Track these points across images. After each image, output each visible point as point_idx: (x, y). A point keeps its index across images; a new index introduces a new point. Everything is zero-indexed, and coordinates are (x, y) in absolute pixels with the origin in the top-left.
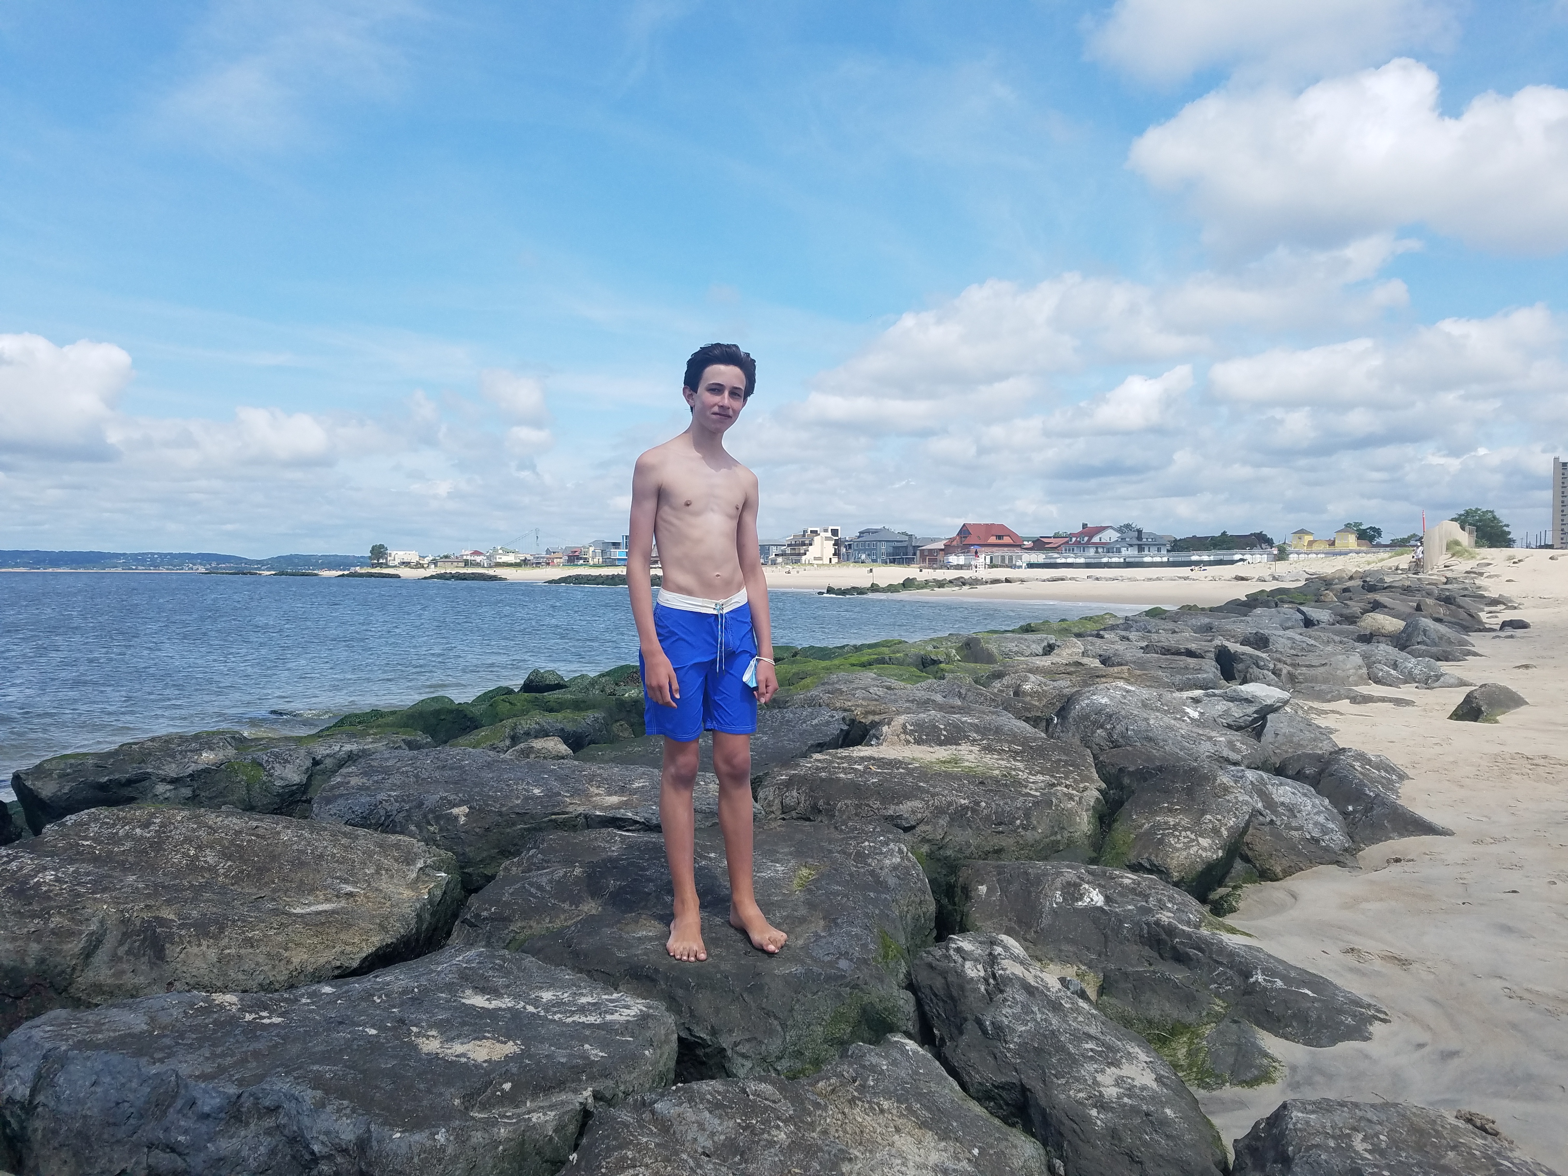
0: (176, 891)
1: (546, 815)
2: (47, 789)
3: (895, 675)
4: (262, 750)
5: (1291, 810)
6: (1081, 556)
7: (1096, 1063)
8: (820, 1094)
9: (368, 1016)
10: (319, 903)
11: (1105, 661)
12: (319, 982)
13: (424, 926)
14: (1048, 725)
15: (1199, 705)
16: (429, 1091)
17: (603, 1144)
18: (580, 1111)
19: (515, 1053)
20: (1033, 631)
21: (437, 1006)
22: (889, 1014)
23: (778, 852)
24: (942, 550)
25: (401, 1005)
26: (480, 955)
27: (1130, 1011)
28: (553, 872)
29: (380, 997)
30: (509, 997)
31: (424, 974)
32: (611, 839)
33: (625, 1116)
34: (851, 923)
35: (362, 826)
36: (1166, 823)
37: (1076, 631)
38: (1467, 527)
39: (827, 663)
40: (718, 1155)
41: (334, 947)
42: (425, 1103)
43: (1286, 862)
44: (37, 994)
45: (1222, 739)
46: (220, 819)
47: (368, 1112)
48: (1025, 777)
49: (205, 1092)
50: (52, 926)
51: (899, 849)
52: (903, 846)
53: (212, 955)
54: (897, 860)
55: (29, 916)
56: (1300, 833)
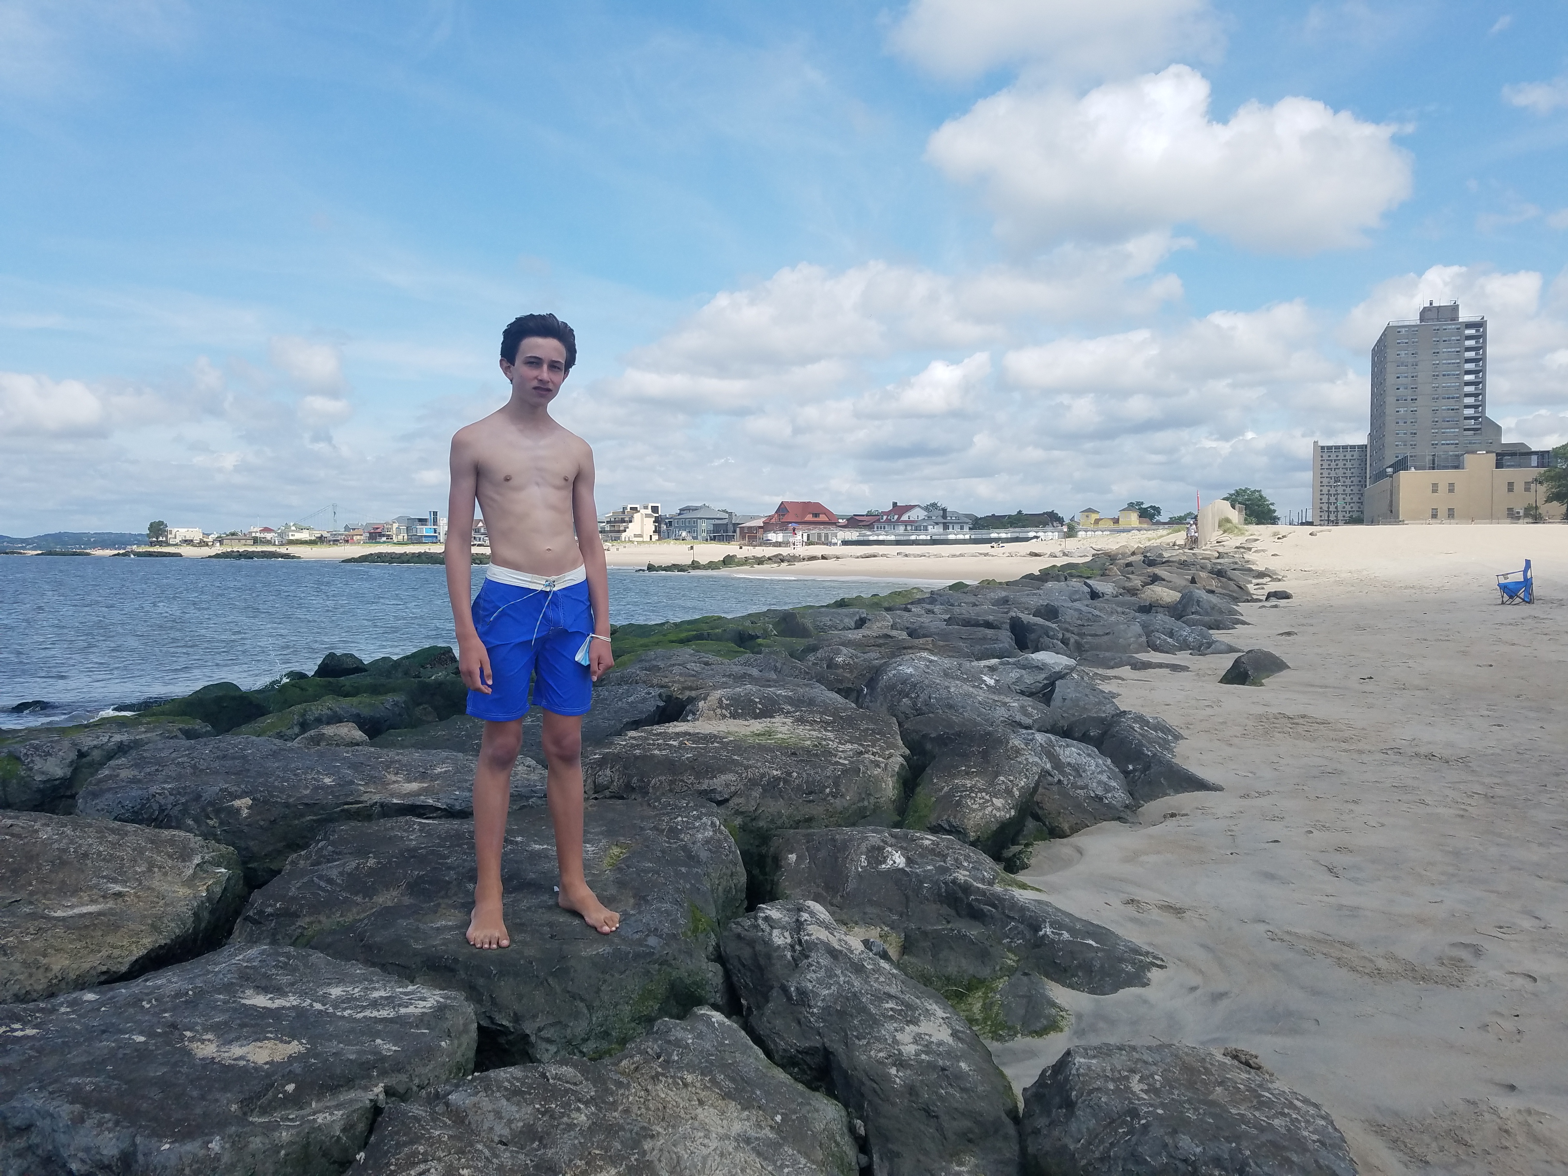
1: (338, 805)
3: (713, 651)
4: (20, 742)
5: (1076, 770)
6: (892, 534)
7: (896, 1022)
8: (623, 1073)
9: (135, 1022)
10: (83, 905)
11: (912, 633)
12: (82, 990)
13: (203, 925)
14: (858, 696)
15: (994, 673)
16: (203, 1098)
17: (392, 1140)
18: (371, 1108)
19: (299, 1052)
20: (846, 606)
21: (215, 1008)
22: (698, 987)
24: (760, 527)
25: (174, 1009)
26: (262, 953)
27: (929, 968)
28: (345, 864)
29: (150, 1002)
30: (294, 993)
31: (200, 976)
32: (409, 827)
33: (416, 1110)
34: (661, 900)
35: (133, 821)
36: (963, 786)
37: (886, 605)
38: (1237, 506)
39: (645, 641)
40: (516, 1143)
41: (100, 951)
42: (198, 1111)
43: (1073, 820)
45: (1016, 704)
47: (133, 1123)
48: (835, 746)
51: (712, 822)
52: (715, 820)
54: (709, 833)
56: (1085, 791)
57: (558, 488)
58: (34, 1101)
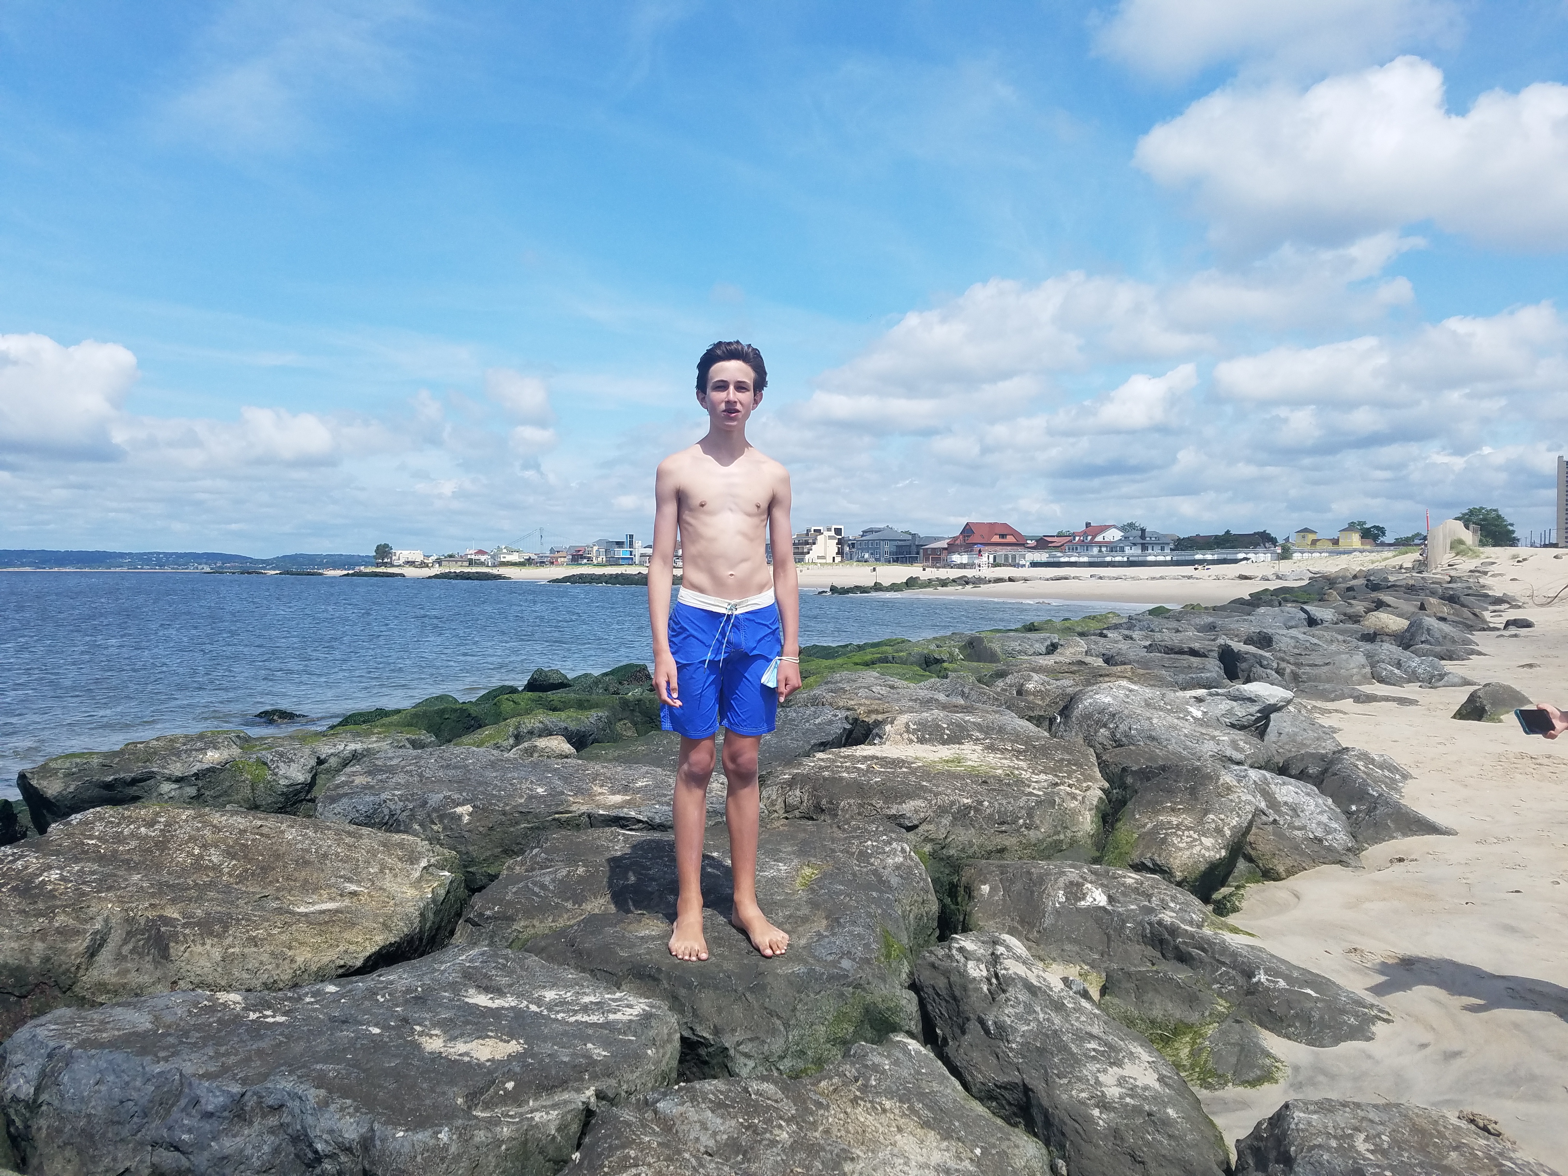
0: (181, 889)
1: (550, 814)
2: (52, 788)
3: (899, 674)
4: (267, 749)
5: (1294, 810)
6: (1084, 555)
7: (1098, 1063)
8: (822, 1094)
9: (371, 1015)
10: (322, 902)
11: (1109, 660)
12: (322, 981)
13: (428, 926)
14: (1051, 724)
15: (1202, 704)
16: (432, 1090)
17: (605, 1143)
18: (583, 1110)
19: (517, 1052)
20: (1036, 630)
21: (441, 1005)
22: (892, 1014)
23: (781, 851)
24: (945, 549)
25: (405, 1004)
26: (483, 954)
27: (1133, 1011)
28: (556, 871)
29: (383, 996)
30: (512, 995)
31: (427, 973)
32: (614, 838)
33: (627, 1115)
34: (854, 923)
35: (366, 825)
36: (1169, 823)
37: (1079, 629)
38: (1471, 526)
39: (830, 662)
40: (721, 1155)
41: (338, 946)
42: (428, 1102)
43: (1289, 862)
44: (41, 993)
45: (1226, 738)
46: (225, 818)
47: (371, 1110)
48: (1028, 776)
49: (210, 1091)
50: (57, 925)
51: (902, 848)
52: (905, 846)
53: (217, 954)
54: (900, 859)
55: (35, 915)
56: (1303, 832)
57: (749, 515)
58: (286, 1084)
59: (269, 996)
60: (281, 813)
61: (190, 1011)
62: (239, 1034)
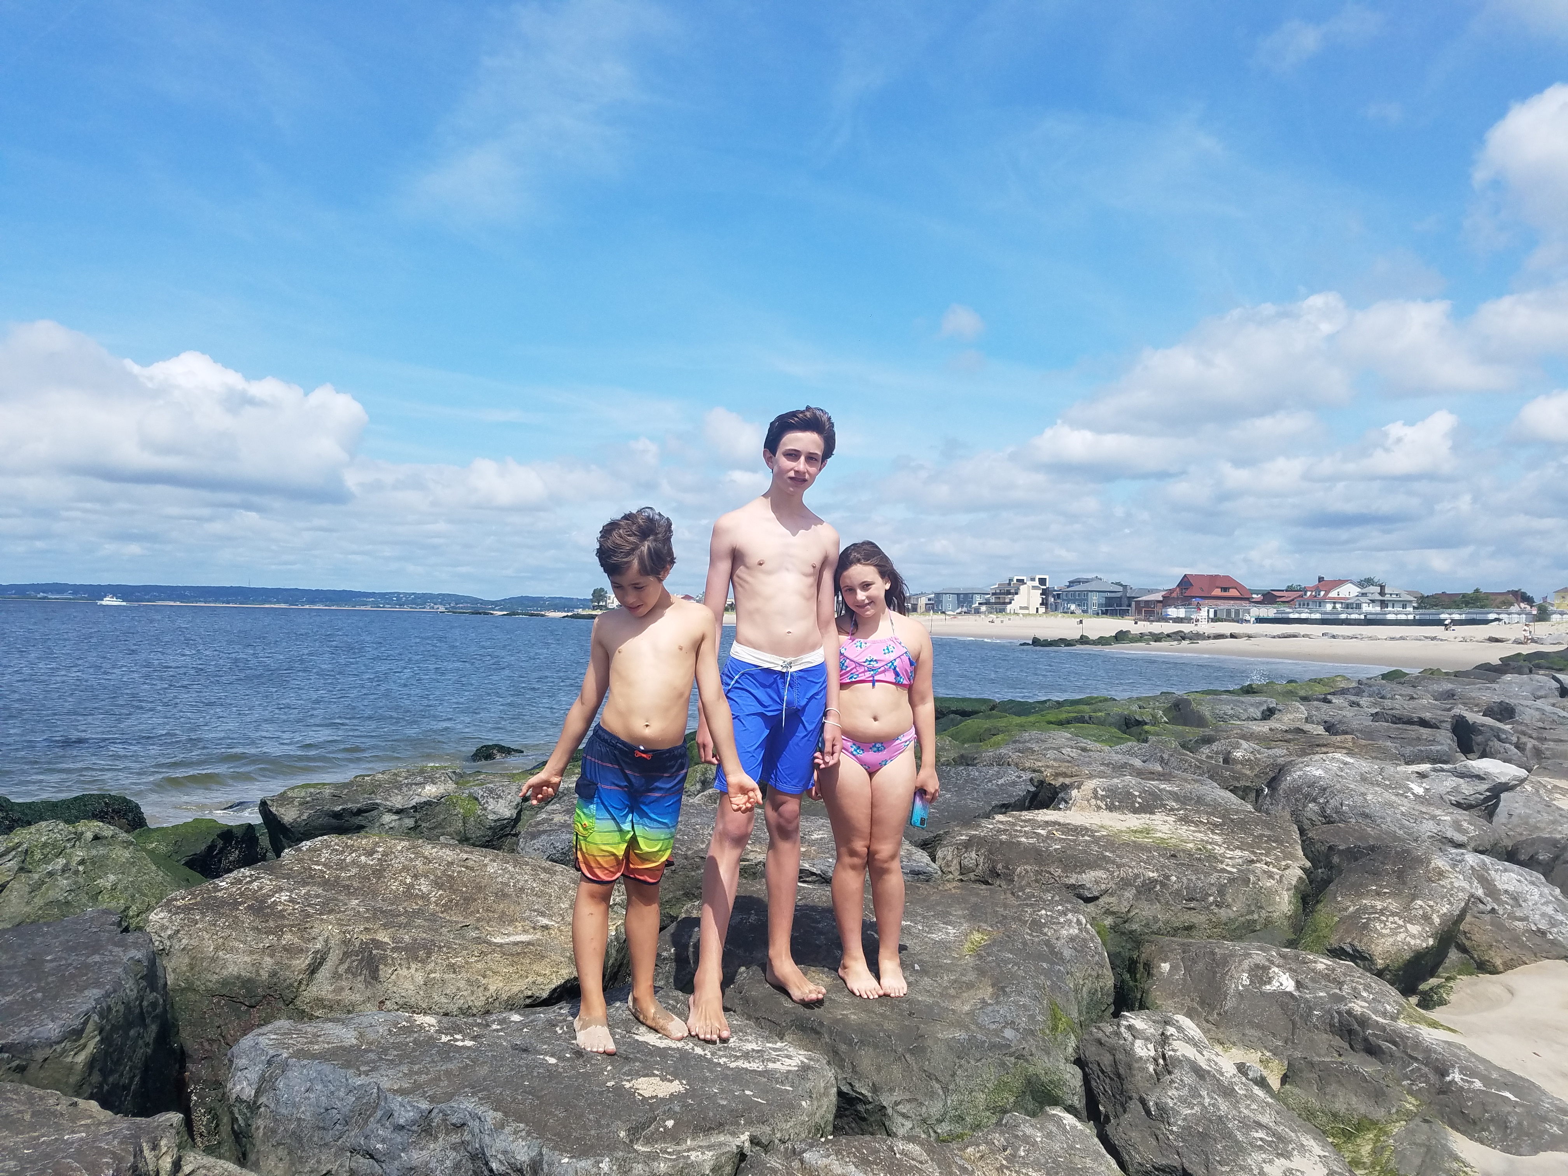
0: (393, 916)
2: (288, 815)
3: (1094, 736)
4: (479, 785)
5: (1515, 899)
6: (1317, 612)
7: (1264, 1153)
8: (968, 1160)
9: (549, 1045)
10: (517, 934)
11: (1330, 728)
12: (510, 1010)
14: (1258, 796)
15: (1425, 780)
16: (597, 1122)
18: (737, 1153)
19: (679, 1092)
20: (1254, 693)
22: (1055, 1087)
23: (951, 914)
24: (1160, 601)
27: (1314, 1102)
29: (562, 1028)
33: (774, 1161)
34: (1019, 994)
35: (561, 862)
36: (1372, 907)
37: (1302, 693)
39: (1018, 720)
41: (527, 977)
42: (593, 1132)
43: (1507, 955)
44: (268, 1004)
45: (1448, 818)
46: (435, 850)
47: (541, 1136)
48: (1221, 851)
49: (402, 1105)
50: (284, 942)
51: (1078, 920)
52: (1081, 917)
53: (420, 978)
54: (1075, 931)
55: (265, 933)
56: (1525, 923)
57: (805, 575)
58: (467, 1104)
59: (462, 1020)
60: (486, 847)
61: (390, 1031)
62: (431, 1055)
